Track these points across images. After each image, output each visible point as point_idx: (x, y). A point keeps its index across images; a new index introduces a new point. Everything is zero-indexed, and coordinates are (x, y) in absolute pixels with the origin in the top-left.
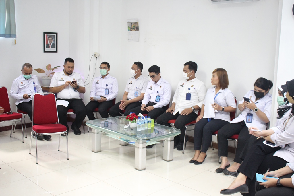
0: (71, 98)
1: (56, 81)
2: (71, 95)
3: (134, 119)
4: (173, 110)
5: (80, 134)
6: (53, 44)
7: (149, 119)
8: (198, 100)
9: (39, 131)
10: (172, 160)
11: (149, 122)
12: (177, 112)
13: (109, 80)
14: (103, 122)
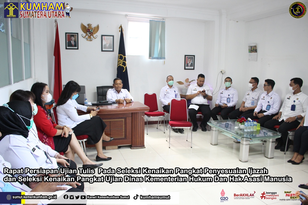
0: (201, 104)
1: (191, 91)
2: (201, 101)
3: (243, 122)
4: (279, 118)
5: (206, 131)
6: (192, 64)
7: (255, 123)
8: (302, 111)
9: (172, 125)
10: (273, 158)
11: (255, 125)
12: (282, 119)
13: (231, 91)
14: (224, 123)
